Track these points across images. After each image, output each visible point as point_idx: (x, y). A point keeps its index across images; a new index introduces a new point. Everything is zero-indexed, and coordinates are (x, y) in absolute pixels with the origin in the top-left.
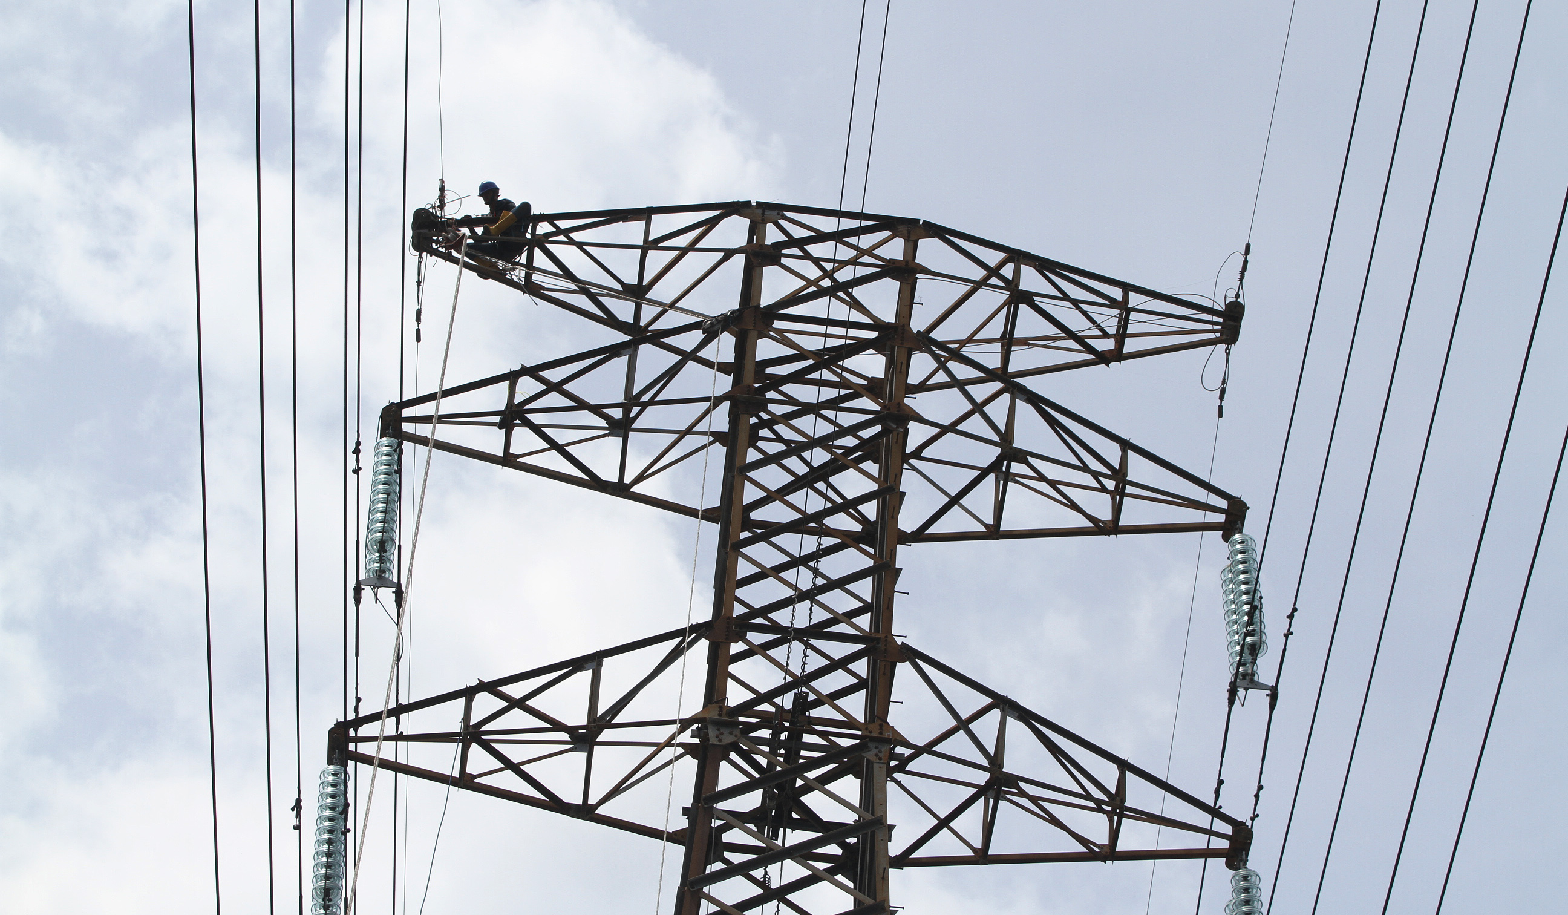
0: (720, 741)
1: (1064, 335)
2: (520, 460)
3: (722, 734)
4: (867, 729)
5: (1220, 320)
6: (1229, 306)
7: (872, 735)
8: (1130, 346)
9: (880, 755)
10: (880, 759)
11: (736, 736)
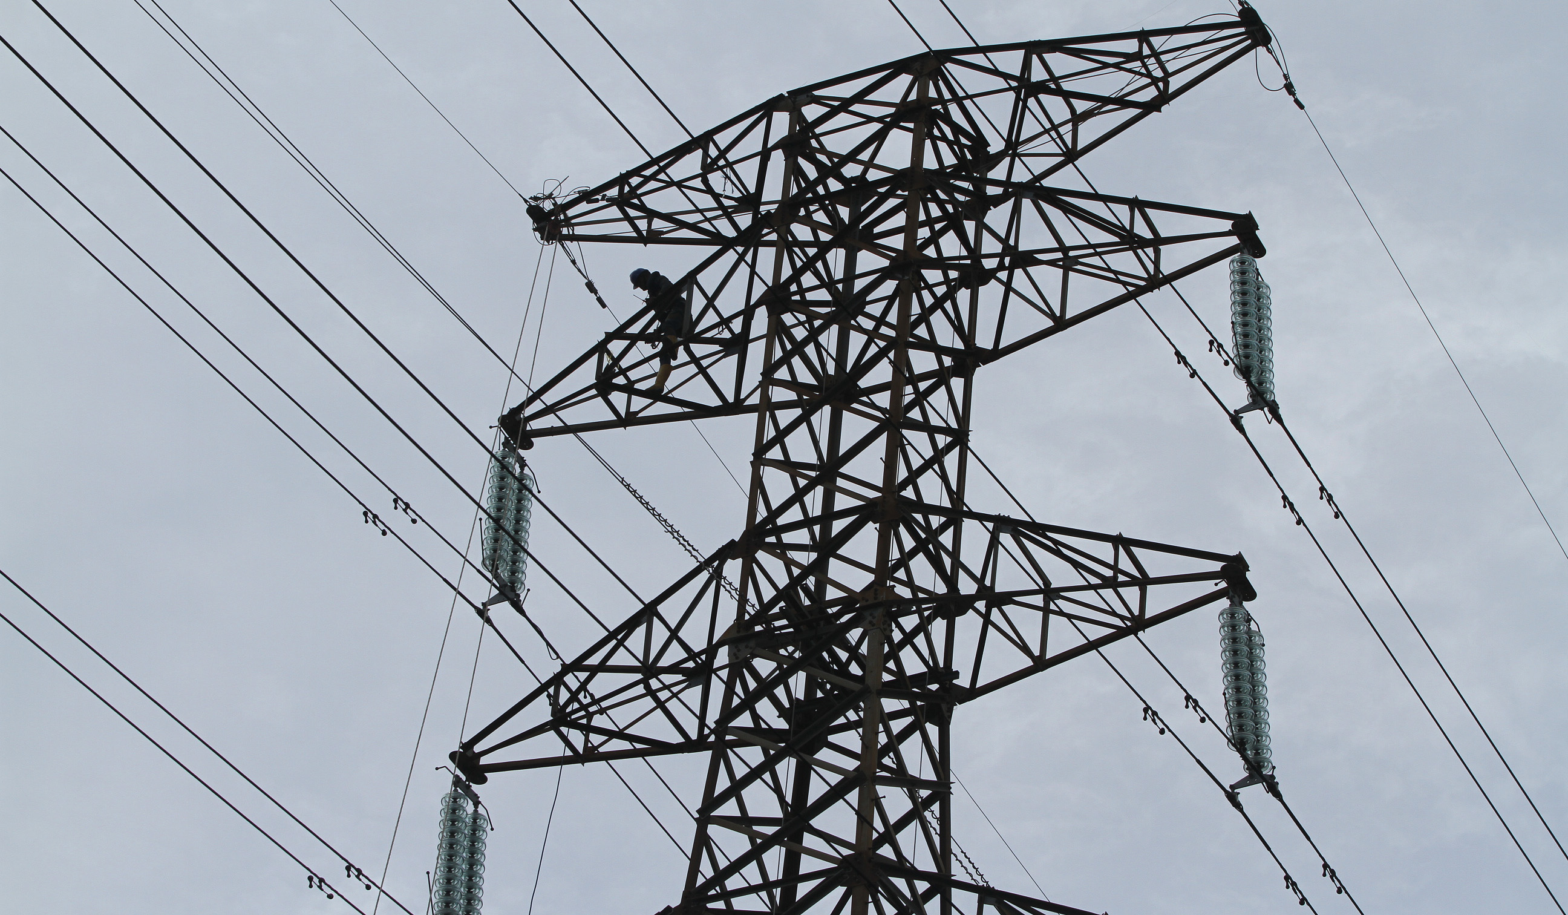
0: (737, 658)
1: (1099, 104)
2: (640, 415)
3: (739, 650)
4: (863, 599)
5: (1243, 30)
6: (1241, 13)
7: (869, 603)
8: (1175, 83)
9: (875, 621)
10: (874, 625)
11: (751, 648)
